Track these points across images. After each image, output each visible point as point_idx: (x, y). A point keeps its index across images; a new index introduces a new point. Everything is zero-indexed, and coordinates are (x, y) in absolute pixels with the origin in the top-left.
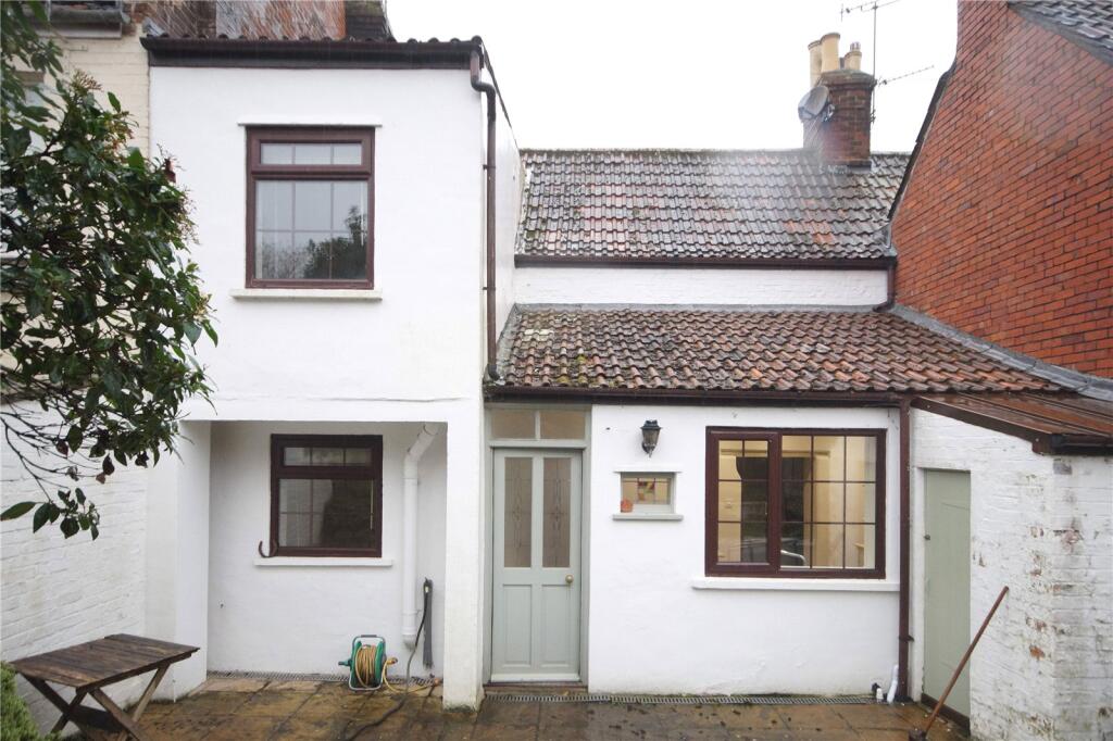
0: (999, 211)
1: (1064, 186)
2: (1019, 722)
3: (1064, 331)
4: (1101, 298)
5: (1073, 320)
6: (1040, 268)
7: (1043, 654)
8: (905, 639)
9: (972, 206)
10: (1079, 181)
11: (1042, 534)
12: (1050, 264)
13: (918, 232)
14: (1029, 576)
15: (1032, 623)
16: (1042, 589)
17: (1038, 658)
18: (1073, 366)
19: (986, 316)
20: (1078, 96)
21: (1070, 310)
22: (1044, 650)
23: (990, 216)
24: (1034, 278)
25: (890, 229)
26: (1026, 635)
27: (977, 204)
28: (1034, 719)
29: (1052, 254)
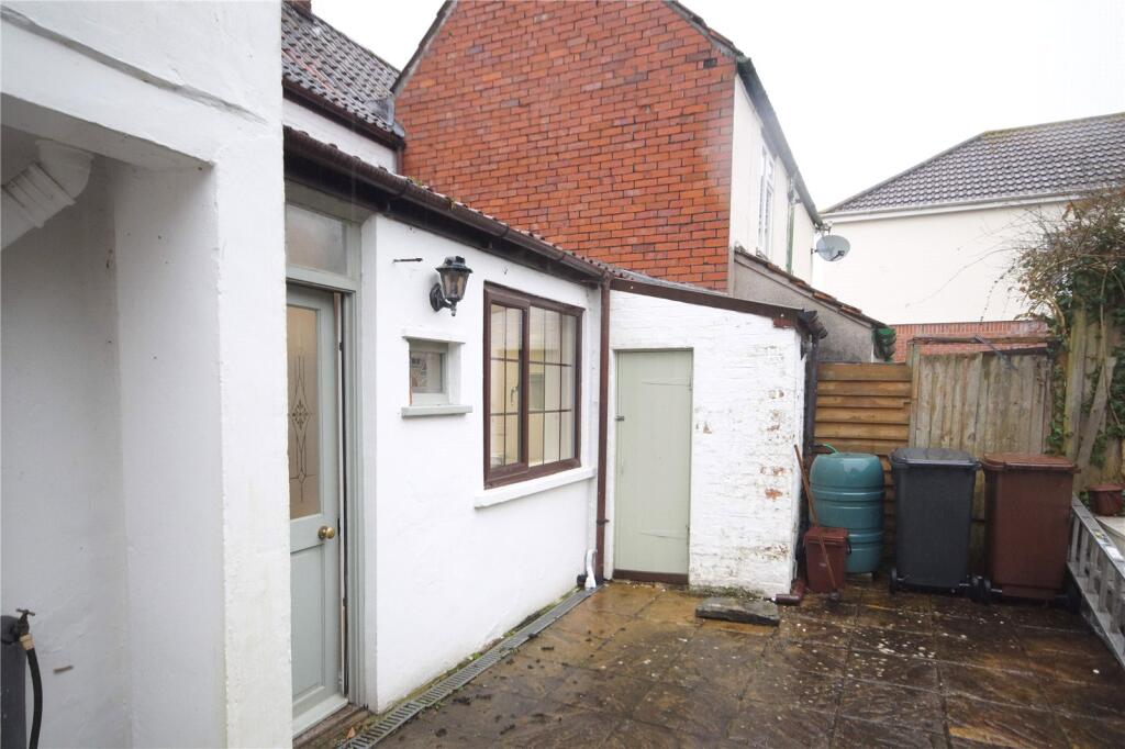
0: (557, 118)
1: (633, 112)
2: (752, 556)
3: (634, 241)
4: (673, 216)
5: (643, 231)
6: (607, 181)
7: (780, 494)
8: (602, 522)
9: (520, 106)
10: (648, 111)
11: (782, 395)
12: (618, 179)
13: (441, 117)
14: (766, 433)
15: (769, 471)
16: (779, 441)
17: (774, 498)
18: (644, 272)
19: (543, 219)
20: (648, 33)
21: (640, 223)
22: (780, 490)
23: (544, 121)
24: (599, 189)
25: (391, 103)
26: (760, 482)
27: (528, 105)
28: (768, 549)
29: (621, 171)
